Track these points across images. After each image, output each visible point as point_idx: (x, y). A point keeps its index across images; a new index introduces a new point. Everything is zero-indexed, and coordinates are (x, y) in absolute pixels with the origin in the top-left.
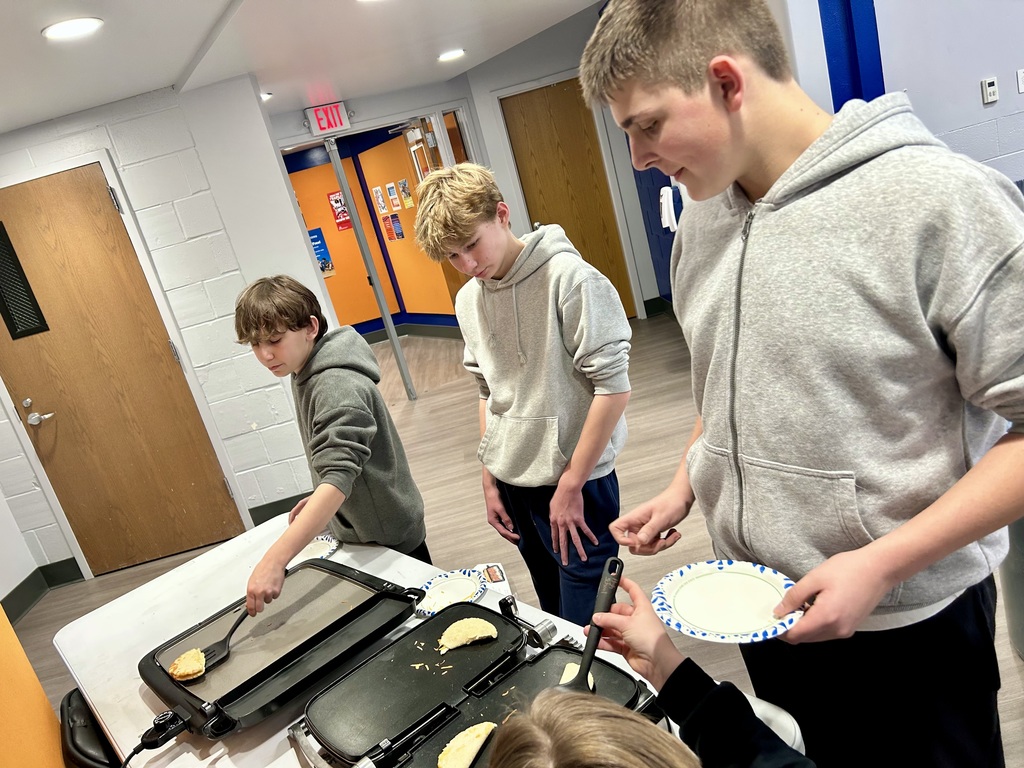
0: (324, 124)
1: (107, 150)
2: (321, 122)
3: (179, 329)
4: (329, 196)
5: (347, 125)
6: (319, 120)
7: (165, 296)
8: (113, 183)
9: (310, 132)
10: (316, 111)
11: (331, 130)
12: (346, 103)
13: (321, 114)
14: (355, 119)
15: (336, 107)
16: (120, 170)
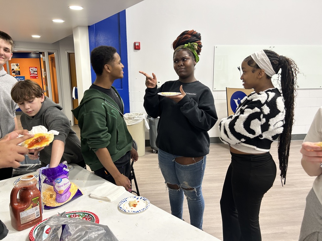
4: (30, 67)
14: (16, 47)
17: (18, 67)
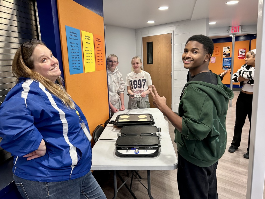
0: (233, 31)
1: (174, 31)
2: (233, 30)
3: (174, 70)
4: (239, 49)
5: (240, 32)
6: (232, 30)
7: (174, 63)
8: (172, 38)
9: (229, 33)
10: (232, 27)
11: (235, 33)
12: (242, 26)
13: (234, 28)
14: (243, 31)
15: (239, 27)
16: (175, 35)
17: (229, 50)
